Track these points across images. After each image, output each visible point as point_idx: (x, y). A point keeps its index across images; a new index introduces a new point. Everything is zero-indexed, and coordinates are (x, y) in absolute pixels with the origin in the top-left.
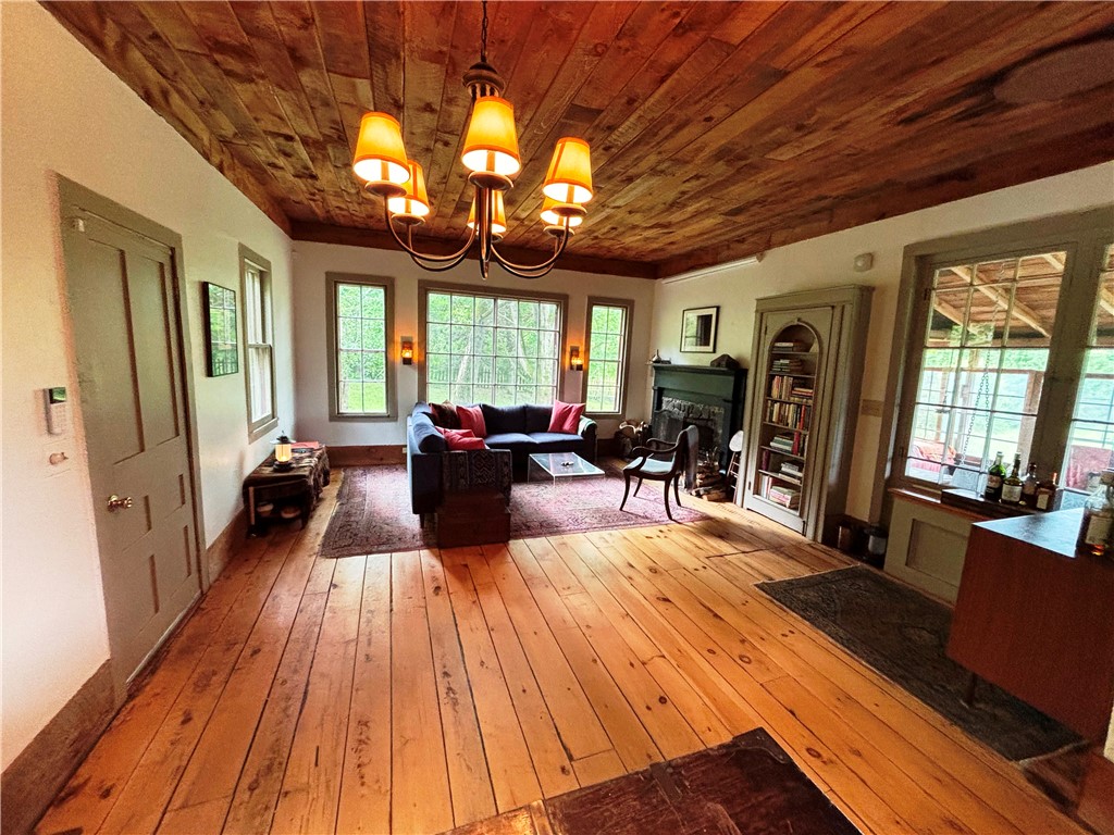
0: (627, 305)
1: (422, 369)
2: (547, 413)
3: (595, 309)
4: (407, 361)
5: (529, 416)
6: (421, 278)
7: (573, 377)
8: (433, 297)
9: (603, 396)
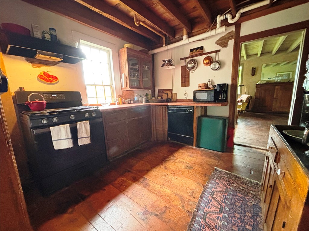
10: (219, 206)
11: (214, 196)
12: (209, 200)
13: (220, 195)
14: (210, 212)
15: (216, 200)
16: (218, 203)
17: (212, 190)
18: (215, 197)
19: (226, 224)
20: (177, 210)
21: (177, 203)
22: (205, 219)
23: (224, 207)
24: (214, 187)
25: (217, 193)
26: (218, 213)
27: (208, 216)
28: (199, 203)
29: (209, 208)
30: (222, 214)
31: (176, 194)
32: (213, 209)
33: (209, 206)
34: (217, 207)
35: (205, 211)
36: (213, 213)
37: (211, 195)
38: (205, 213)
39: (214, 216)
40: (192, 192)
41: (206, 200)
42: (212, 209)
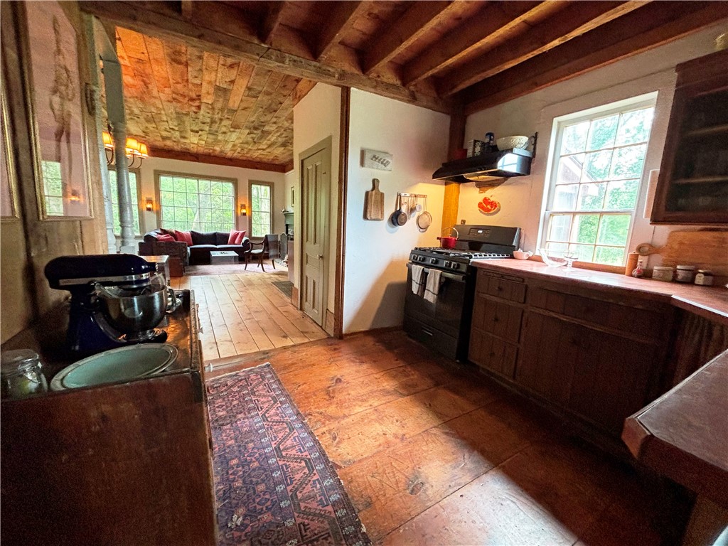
0: (271, 185)
1: (158, 213)
2: (226, 236)
3: (253, 186)
4: (149, 209)
5: (218, 237)
6: (155, 168)
7: (243, 218)
8: (163, 179)
9: (262, 228)
10: (284, 454)
11: (303, 464)
12: (303, 448)
13: (297, 477)
14: (288, 435)
15: (296, 459)
16: (289, 457)
17: (315, 472)
18: (300, 463)
19: (263, 440)
20: (321, 405)
21: (330, 409)
22: (287, 424)
23: (278, 459)
24: (319, 483)
25: (304, 473)
26: (280, 443)
27: (288, 430)
28: (311, 433)
29: (294, 438)
30: (274, 446)
31: (345, 416)
32: (289, 443)
33: (295, 440)
34: (286, 449)
35: (295, 431)
36: (284, 439)
37: (309, 459)
38: (293, 429)
39: (280, 435)
40: (336, 437)
41: (307, 445)
42: (290, 440)
